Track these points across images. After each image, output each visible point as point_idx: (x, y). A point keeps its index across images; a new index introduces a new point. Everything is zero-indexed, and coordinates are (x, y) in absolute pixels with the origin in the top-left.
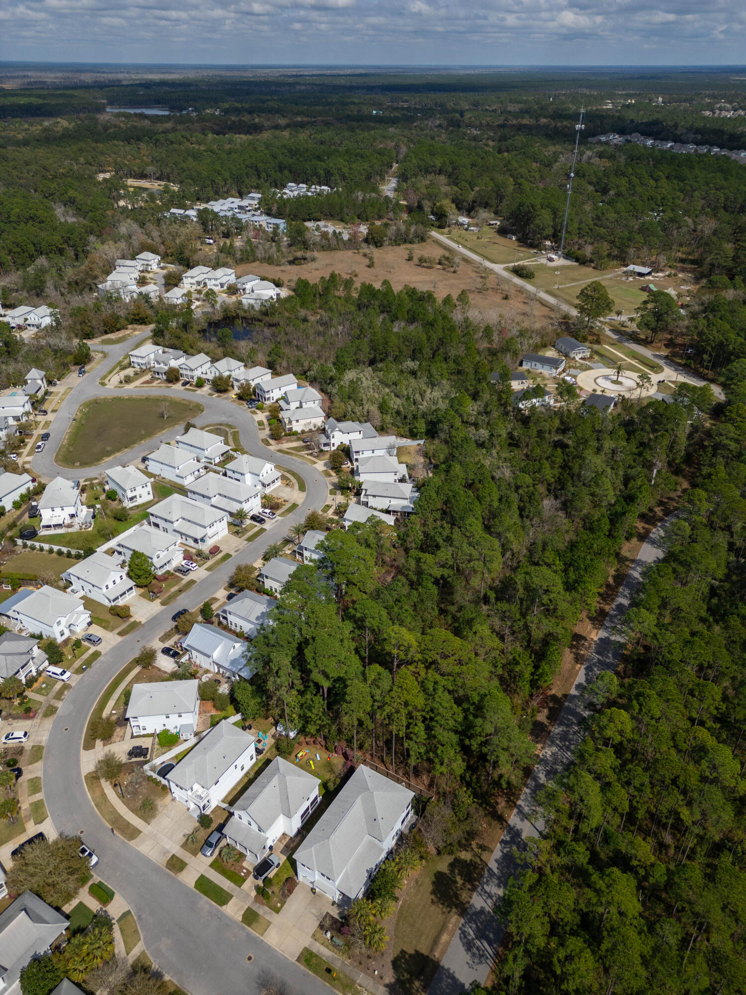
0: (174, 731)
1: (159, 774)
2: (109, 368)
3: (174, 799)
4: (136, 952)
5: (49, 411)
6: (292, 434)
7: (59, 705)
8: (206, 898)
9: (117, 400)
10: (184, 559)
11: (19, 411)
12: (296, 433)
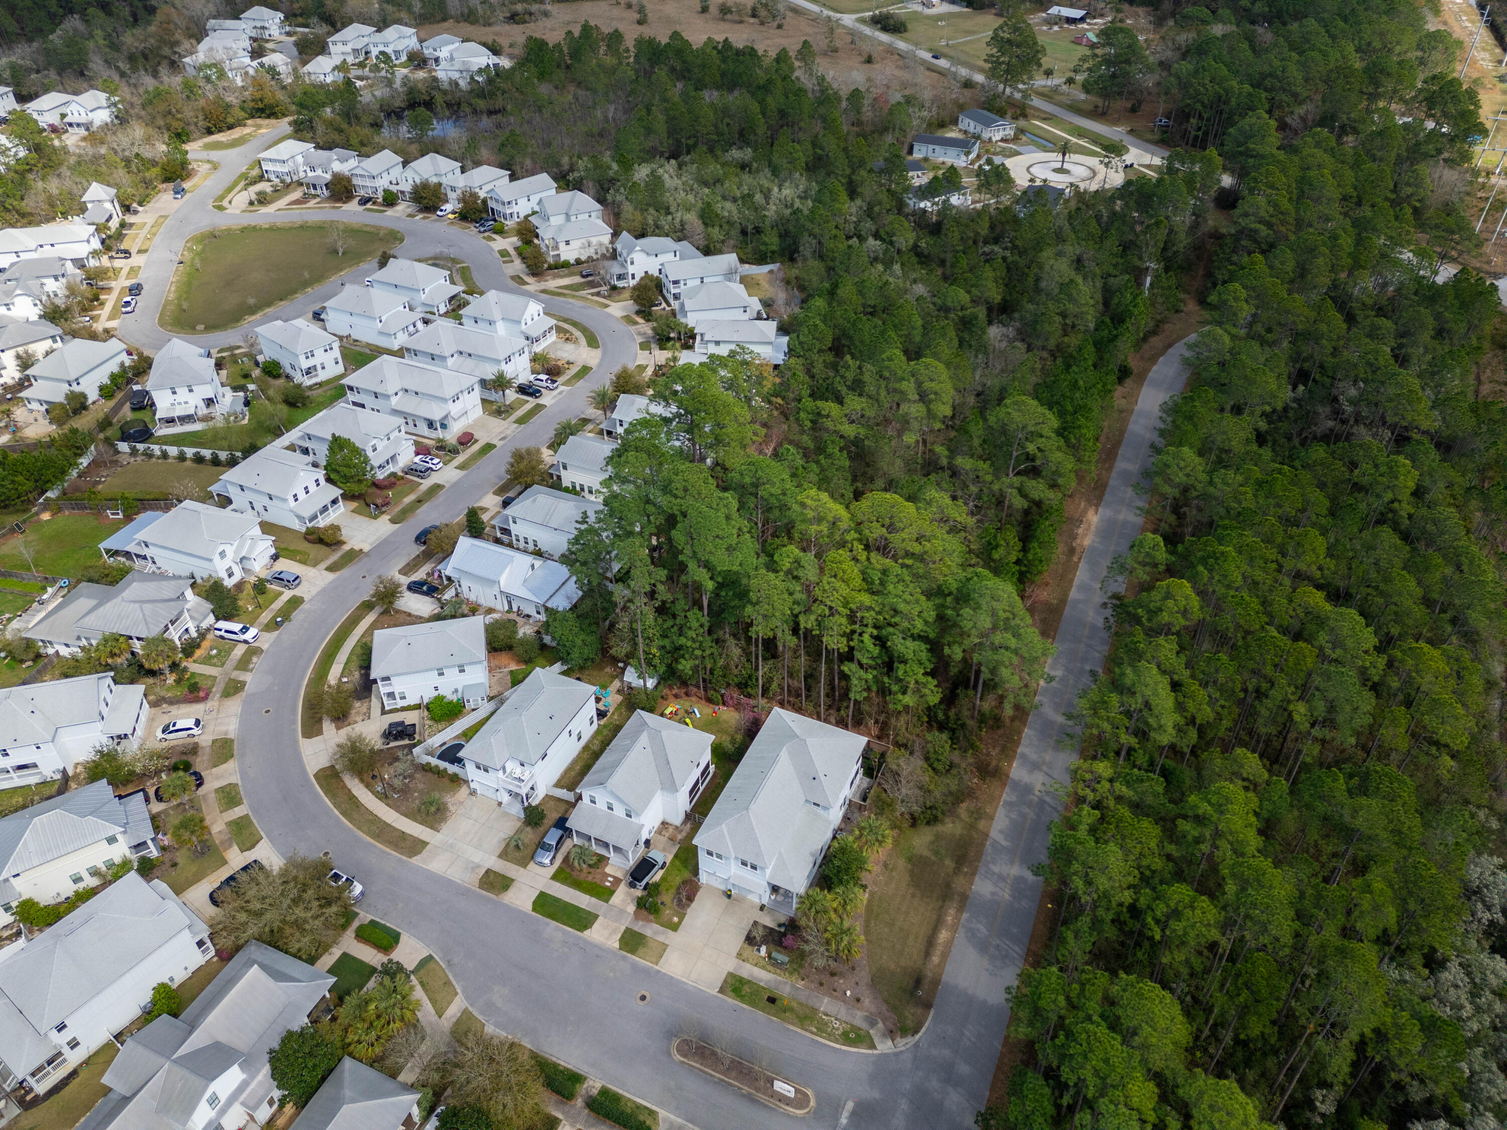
0: (454, 698)
1: (441, 757)
2: (226, 184)
3: (473, 793)
4: (454, 1010)
5: (133, 251)
6: (560, 266)
7: (247, 677)
8: (554, 923)
9: (248, 231)
10: (417, 454)
11: (82, 250)
12: (566, 265)
